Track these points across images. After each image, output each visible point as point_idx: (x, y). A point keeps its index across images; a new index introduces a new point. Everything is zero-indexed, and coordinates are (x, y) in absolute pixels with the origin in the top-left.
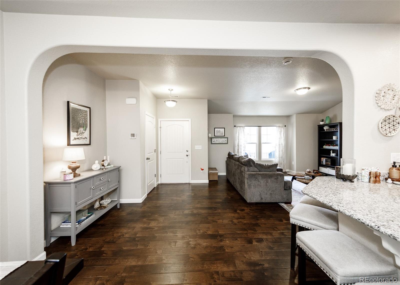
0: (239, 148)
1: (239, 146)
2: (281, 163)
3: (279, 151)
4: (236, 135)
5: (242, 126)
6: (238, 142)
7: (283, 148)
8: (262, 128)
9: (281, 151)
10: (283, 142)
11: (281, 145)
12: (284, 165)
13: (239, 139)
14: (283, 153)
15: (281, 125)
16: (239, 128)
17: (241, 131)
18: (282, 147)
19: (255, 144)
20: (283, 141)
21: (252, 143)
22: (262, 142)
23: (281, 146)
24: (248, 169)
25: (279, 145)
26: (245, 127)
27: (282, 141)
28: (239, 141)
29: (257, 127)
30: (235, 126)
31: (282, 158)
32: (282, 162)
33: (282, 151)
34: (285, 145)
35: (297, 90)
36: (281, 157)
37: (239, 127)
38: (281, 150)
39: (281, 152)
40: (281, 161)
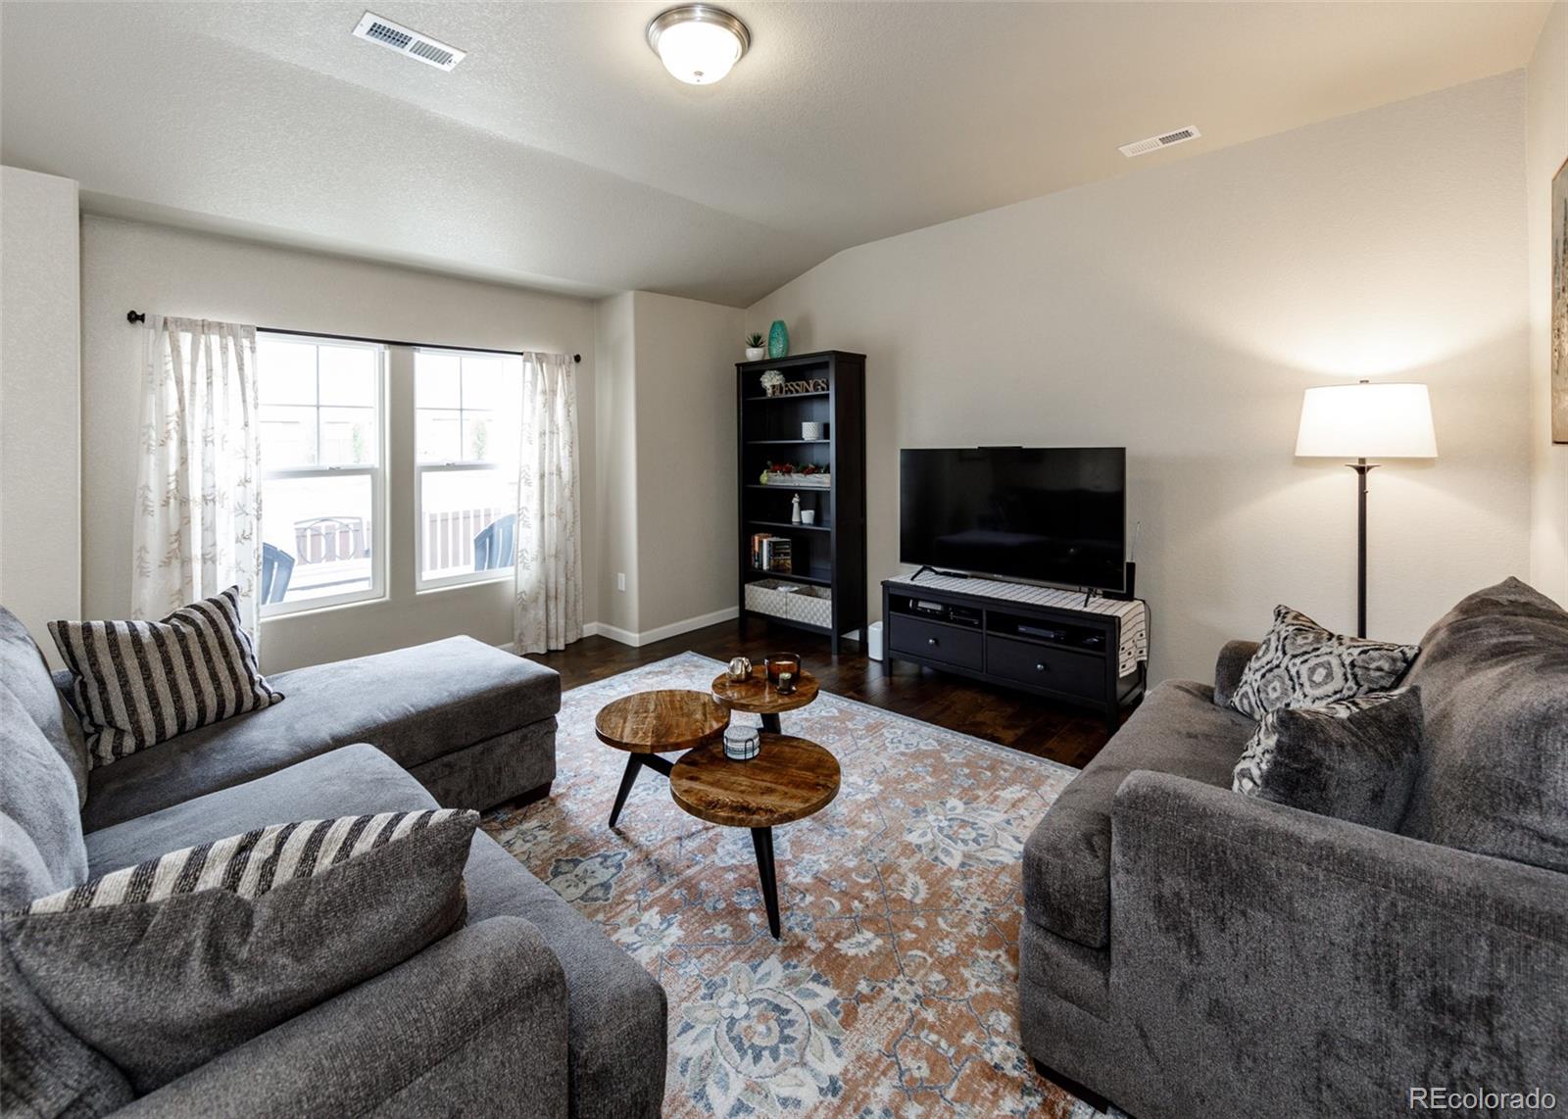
0: (185, 521)
1: (184, 502)
2: (552, 593)
3: (542, 518)
4: (152, 399)
5: (220, 325)
6: (173, 467)
7: (567, 492)
8: (422, 359)
9: (551, 515)
10: (562, 456)
11: (551, 474)
12: (571, 600)
13: (183, 442)
14: (566, 525)
15: (550, 351)
16: (186, 339)
17: (210, 370)
18: (561, 488)
19: (368, 478)
20: (564, 453)
21: (334, 472)
22: (420, 459)
23: (551, 482)
25: (542, 476)
26: (258, 333)
27: (562, 454)
28: (184, 461)
29: (382, 345)
30: (134, 317)
31: (556, 556)
32: (562, 580)
33: (560, 513)
34: (577, 474)
36: (553, 552)
37: (188, 325)
38: (551, 508)
39: (553, 523)
40: (552, 580)
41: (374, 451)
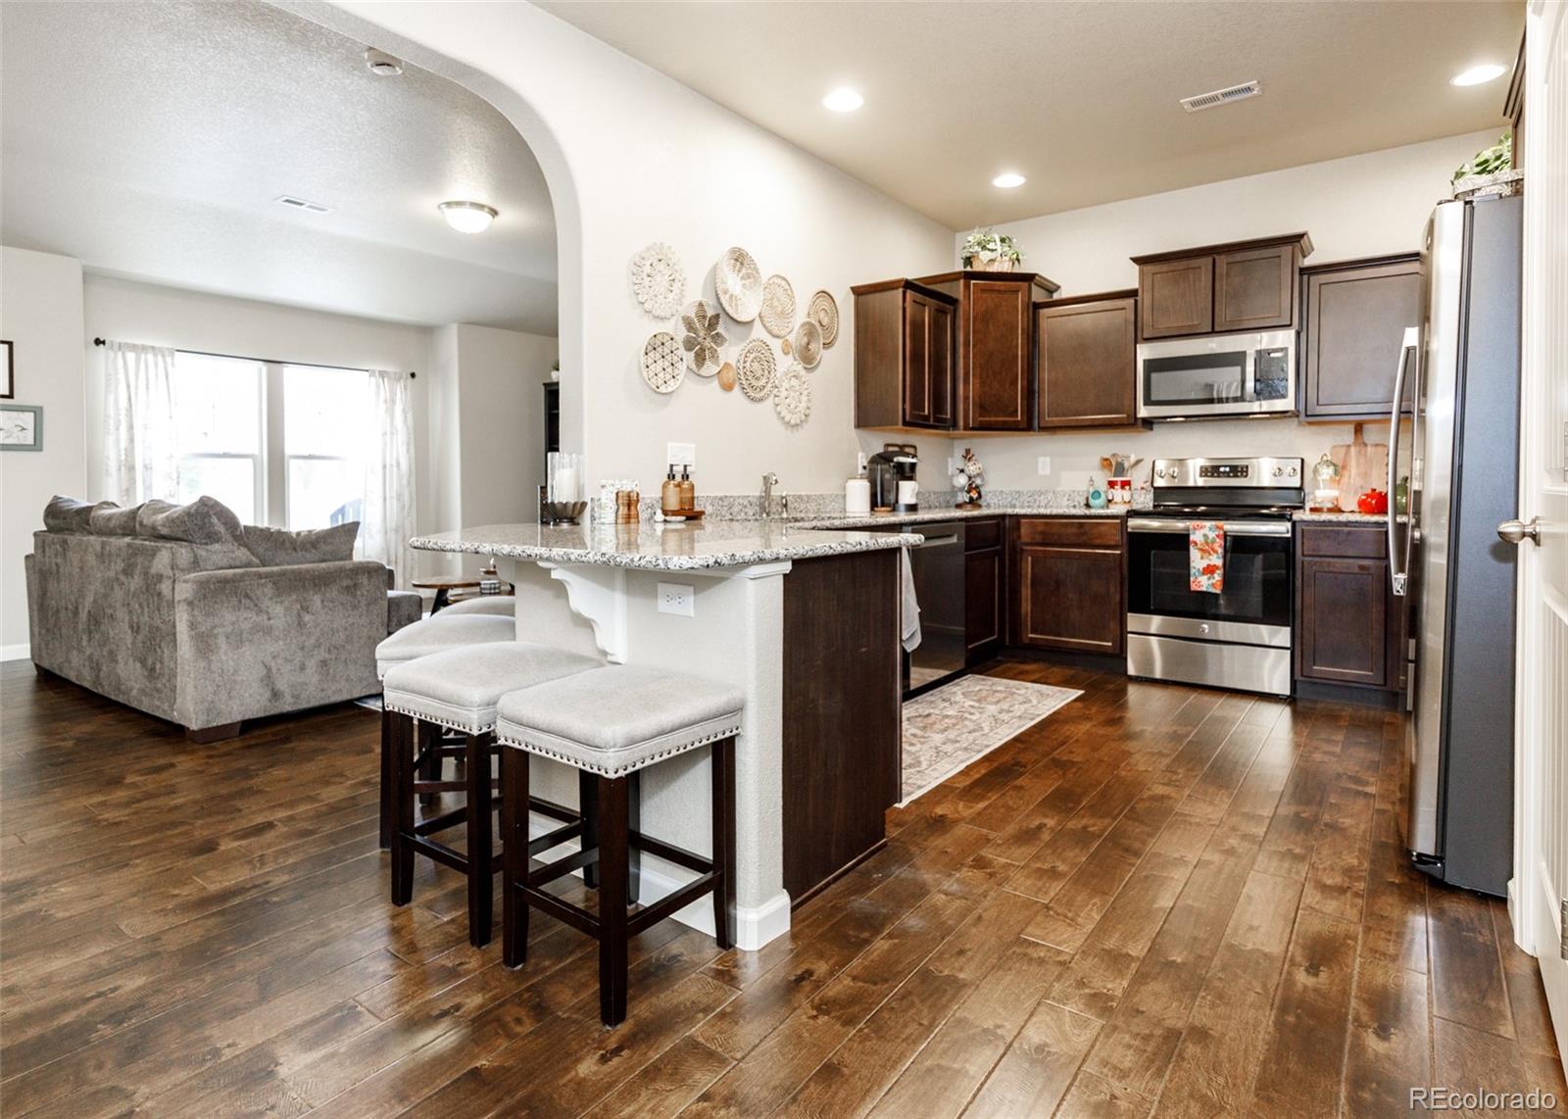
0: (132, 481)
1: (131, 468)
2: (393, 559)
3: (385, 499)
4: (111, 397)
5: (153, 348)
6: (123, 444)
7: (405, 481)
8: (289, 372)
9: (391, 497)
10: (401, 452)
11: (392, 466)
12: (409, 566)
13: (131, 427)
14: (403, 508)
15: (390, 369)
16: (131, 356)
17: (147, 379)
18: (400, 477)
19: (250, 461)
20: (403, 450)
21: (225, 455)
22: (289, 450)
23: (391, 473)
24: (195, 556)
25: (384, 467)
26: (177, 353)
27: (400, 449)
28: (132, 440)
29: (260, 363)
30: (98, 342)
31: (397, 531)
32: (401, 549)
33: (399, 497)
34: (413, 467)
35: (449, 204)
36: (394, 526)
37: (134, 348)
38: (392, 492)
39: (393, 505)
40: (393, 545)
41: (254, 442)
